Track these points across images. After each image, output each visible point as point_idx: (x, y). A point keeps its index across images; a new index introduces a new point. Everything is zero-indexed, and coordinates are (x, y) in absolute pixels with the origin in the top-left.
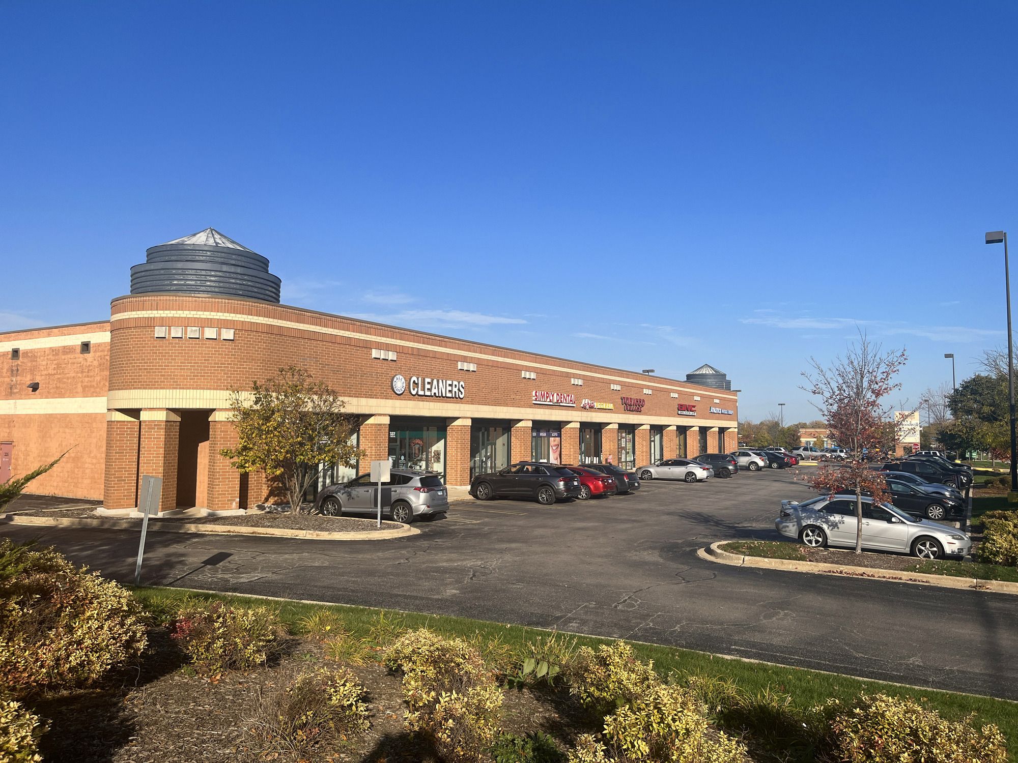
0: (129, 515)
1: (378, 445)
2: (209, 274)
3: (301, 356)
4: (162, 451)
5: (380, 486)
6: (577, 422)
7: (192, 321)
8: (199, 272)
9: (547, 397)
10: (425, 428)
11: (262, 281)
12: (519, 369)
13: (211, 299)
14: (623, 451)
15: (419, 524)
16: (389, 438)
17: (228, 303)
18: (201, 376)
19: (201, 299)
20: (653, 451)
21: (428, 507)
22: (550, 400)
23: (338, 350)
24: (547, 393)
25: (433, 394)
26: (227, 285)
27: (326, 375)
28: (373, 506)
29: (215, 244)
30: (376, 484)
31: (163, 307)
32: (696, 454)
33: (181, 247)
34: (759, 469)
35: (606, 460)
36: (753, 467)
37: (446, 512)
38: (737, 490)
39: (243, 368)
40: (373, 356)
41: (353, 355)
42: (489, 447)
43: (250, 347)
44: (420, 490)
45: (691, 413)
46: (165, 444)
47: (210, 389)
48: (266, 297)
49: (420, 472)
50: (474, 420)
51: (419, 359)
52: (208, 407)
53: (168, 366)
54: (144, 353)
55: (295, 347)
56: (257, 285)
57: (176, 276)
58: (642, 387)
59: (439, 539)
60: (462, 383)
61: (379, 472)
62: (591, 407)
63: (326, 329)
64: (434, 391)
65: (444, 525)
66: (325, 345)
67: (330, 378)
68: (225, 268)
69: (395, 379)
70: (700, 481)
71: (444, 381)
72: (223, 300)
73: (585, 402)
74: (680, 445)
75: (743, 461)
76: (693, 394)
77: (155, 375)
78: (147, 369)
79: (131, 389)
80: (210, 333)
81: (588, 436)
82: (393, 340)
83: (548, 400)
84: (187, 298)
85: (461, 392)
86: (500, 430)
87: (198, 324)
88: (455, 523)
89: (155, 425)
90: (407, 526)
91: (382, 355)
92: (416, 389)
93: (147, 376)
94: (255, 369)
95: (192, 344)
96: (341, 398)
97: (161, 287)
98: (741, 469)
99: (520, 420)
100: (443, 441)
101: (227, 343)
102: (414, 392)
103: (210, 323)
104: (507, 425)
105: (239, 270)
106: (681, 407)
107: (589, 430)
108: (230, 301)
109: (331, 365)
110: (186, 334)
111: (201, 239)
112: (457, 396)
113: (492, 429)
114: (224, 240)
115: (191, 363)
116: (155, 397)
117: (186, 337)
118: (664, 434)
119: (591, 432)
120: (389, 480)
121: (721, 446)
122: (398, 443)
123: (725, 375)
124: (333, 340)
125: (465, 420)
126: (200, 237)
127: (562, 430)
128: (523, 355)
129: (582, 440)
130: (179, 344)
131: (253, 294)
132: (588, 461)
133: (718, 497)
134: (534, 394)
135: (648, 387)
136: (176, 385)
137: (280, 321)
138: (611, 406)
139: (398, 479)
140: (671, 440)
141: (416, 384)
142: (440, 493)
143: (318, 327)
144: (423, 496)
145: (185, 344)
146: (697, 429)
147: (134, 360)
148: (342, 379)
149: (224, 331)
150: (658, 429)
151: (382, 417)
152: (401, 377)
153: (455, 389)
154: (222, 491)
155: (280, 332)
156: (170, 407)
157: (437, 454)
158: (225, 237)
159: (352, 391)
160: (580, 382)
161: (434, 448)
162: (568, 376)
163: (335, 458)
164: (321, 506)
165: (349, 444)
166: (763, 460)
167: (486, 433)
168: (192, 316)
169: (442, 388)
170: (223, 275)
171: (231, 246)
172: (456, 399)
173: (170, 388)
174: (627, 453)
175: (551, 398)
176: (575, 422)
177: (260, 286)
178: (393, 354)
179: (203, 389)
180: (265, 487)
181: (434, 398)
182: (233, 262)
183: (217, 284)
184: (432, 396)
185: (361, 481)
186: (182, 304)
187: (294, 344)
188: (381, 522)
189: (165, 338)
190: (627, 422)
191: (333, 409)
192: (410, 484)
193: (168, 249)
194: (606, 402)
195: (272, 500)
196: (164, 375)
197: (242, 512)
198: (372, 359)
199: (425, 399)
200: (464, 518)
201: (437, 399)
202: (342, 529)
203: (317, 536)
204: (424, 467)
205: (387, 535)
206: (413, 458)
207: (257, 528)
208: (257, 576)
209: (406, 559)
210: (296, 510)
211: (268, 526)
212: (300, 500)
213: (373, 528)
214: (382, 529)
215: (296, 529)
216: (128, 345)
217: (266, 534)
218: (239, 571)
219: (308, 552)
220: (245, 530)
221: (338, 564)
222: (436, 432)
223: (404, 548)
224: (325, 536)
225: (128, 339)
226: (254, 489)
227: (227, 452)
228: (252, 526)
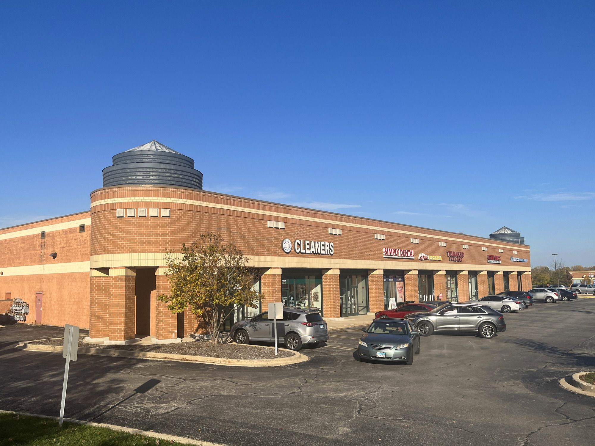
0: (103, 342)
1: (274, 289)
2: (152, 171)
3: (218, 227)
4: (123, 297)
5: (275, 322)
6: (416, 270)
7: (140, 204)
8: (145, 170)
9: (394, 252)
10: (307, 277)
11: (189, 174)
12: (373, 232)
13: (153, 188)
14: (449, 291)
15: (306, 350)
16: (282, 284)
17: (165, 190)
18: (148, 243)
19: (146, 188)
20: (470, 290)
21: (313, 337)
22: (396, 254)
23: (243, 222)
24: (394, 250)
25: (311, 252)
26: (165, 178)
27: (235, 240)
28: (271, 337)
29: (156, 150)
30: (273, 320)
31: (121, 196)
32: (502, 290)
33: (133, 153)
34: (554, 301)
35: (438, 297)
36: (549, 300)
37: (326, 341)
38: (548, 319)
39: (177, 236)
40: (268, 226)
41: (254, 225)
42: (353, 289)
43: (181, 221)
44: (306, 325)
45: (497, 262)
46: (126, 292)
47: (154, 252)
48: (192, 186)
49: (306, 310)
50: (342, 270)
51: (300, 227)
52: (153, 265)
53: (126, 237)
54: (110, 228)
55: (213, 220)
56: (186, 177)
57: (130, 174)
58: (461, 244)
59: (324, 366)
60: (332, 244)
61: (275, 312)
62: (426, 259)
63: (235, 207)
64: (312, 250)
65: (326, 352)
66: (235, 219)
67: (239, 242)
68: (163, 166)
69: (284, 242)
70: (514, 312)
71: (319, 242)
72: (162, 189)
73: (421, 255)
74: (489, 285)
75: (540, 296)
76: (498, 248)
77: (118, 244)
78: (112, 240)
79: (102, 254)
80: (153, 212)
81: (423, 280)
82: (282, 214)
83: (395, 254)
84: (137, 188)
85: (332, 250)
86: (360, 277)
87: (145, 206)
88: (334, 350)
89: (118, 279)
90: (297, 354)
91: (274, 224)
92: (299, 249)
93: (112, 244)
94: (185, 237)
95: (141, 220)
96: (245, 256)
97: (120, 182)
98: (535, 302)
99: (374, 270)
100: (320, 286)
101: (165, 219)
102: (298, 251)
103: (152, 205)
104: (365, 274)
105: (172, 167)
106: (490, 258)
108: (166, 189)
109: (239, 233)
110: (137, 213)
111: (147, 147)
112: (329, 253)
113: (354, 277)
114: (162, 147)
115: (141, 234)
116: (118, 260)
117: (137, 216)
118: (478, 277)
119: (425, 277)
120: (282, 318)
121: (520, 285)
122: (288, 287)
123: (519, 234)
124: (240, 215)
125: (335, 270)
126: (146, 146)
127: (405, 276)
128: (375, 222)
129: (420, 282)
130: (132, 221)
131: (183, 184)
132: (425, 298)
133: (535, 325)
134: (384, 250)
135: (466, 244)
136: (132, 251)
137: (202, 202)
138: (440, 258)
139: (289, 316)
140: (484, 282)
141: (299, 245)
142: (322, 327)
143: (229, 206)
144: (309, 329)
145: (136, 220)
146: (502, 273)
147: (104, 234)
148: (247, 243)
149: (162, 210)
150: (473, 274)
151: (276, 270)
152: (288, 240)
153: (327, 248)
154: (165, 325)
155: (202, 210)
156: (128, 266)
157: (316, 295)
158: (163, 146)
159: (255, 251)
160: (417, 241)
161: (314, 291)
162: (408, 237)
163: (242, 300)
164: (234, 336)
165: (252, 290)
166: (557, 295)
167: (350, 279)
168: (140, 201)
169: (318, 247)
170: (161, 171)
171: (166, 151)
172: (327, 255)
173: (127, 253)
174: (452, 291)
175: (397, 253)
176: (414, 270)
177: (187, 178)
178: (282, 223)
179: (150, 252)
180: (195, 321)
181: (313, 254)
182: (169, 162)
183: (157, 178)
184: (311, 254)
185: (262, 317)
186: (134, 192)
187: (213, 218)
188: (278, 350)
189: (123, 217)
190: (452, 269)
191: (239, 264)
192: (299, 319)
193: (125, 155)
194: (436, 255)
195: (200, 331)
196: (123, 244)
197: (179, 340)
198: (267, 228)
199: (306, 255)
200: (341, 345)
201: (314, 256)
202: (248, 356)
203: (229, 362)
204: (307, 304)
205: (283, 362)
206: (299, 298)
207: (186, 356)
208: (174, 406)
209: (299, 388)
210: (214, 341)
211: (194, 354)
212: (217, 333)
213: (272, 356)
214: (278, 356)
215: (214, 357)
216: (100, 223)
217: (192, 360)
218: (161, 400)
219: (220, 379)
220: (177, 357)
221: (243, 393)
222: (315, 279)
223: (297, 375)
224: (235, 363)
225: (100, 219)
226: (188, 323)
227: (163, 297)
228: (182, 354)
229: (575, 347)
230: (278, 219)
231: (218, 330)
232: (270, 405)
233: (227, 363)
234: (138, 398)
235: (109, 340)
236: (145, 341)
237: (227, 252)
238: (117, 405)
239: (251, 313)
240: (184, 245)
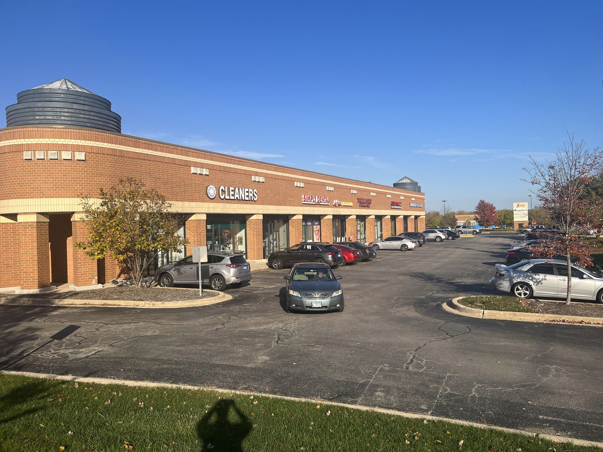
0: (14, 292)
1: (199, 234)
2: (63, 111)
3: (139, 172)
4: (35, 244)
5: (200, 265)
6: (331, 215)
7: (51, 146)
8: (55, 110)
9: (312, 199)
10: (231, 222)
11: (105, 116)
12: (293, 180)
13: (65, 130)
14: (359, 233)
15: (231, 290)
16: (207, 229)
17: (79, 132)
18: (61, 188)
19: (57, 129)
20: (376, 232)
21: (237, 278)
22: (314, 201)
23: (166, 167)
24: (312, 196)
26: (78, 119)
27: (158, 186)
28: (196, 279)
29: (67, 89)
30: (198, 263)
31: (28, 136)
32: (402, 232)
33: (40, 91)
34: (442, 240)
35: (349, 238)
36: (438, 240)
37: (250, 281)
38: (437, 255)
39: (95, 181)
40: (192, 172)
41: (178, 171)
42: (275, 233)
43: (98, 165)
44: (230, 267)
45: (399, 207)
46: (38, 239)
47: (69, 197)
48: (110, 129)
49: (230, 253)
50: (264, 215)
51: (224, 174)
52: (68, 211)
53: (35, 181)
54: (17, 172)
55: (133, 165)
56: (102, 120)
57: (38, 113)
58: (370, 191)
59: (246, 303)
60: (255, 190)
61: (199, 255)
62: (339, 205)
63: (157, 152)
64: (236, 196)
65: (249, 291)
66: (157, 164)
67: (162, 188)
68: (75, 106)
69: (209, 188)
70: (410, 250)
71: (243, 189)
72: (75, 130)
73: (335, 201)
74: (392, 227)
75: (432, 236)
76: (400, 195)
77: (26, 188)
78: (19, 184)
79: (9, 199)
80: (66, 155)
81: (337, 224)
82: (205, 160)
83: (312, 201)
84: (47, 129)
85: (255, 197)
86: (281, 222)
87: (56, 148)
88: (257, 289)
89: (28, 225)
90: (222, 294)
91: (198, 171)
92: (224, 195)
93: (20, 188)
94: (103, 182)
95: (53, 164)
96: (168, 202)
97: (27, 121)
98: (427, 241)
99: (294, 215)
100: (244, 230)
101: (80, 163)
102: (222, 197)
103: (65, 148)
104: (286, 218)
105: (86, 108)
106: (393, 204)
107: (338, 220)
108: (80, 131)
109: (162, 178)
110: (47, 156)
112: (252, 200)
113: (276, 221)
114: (74, 86)
115: (53, 178)
116: (27, 205)
117: (47, 159)
118: (383, 221)
119: (339, 221)
120: (207, 261)
121: (416, 228)
122: (213, 232)
123: (417, 183)
124: (162, 160)
125: (258, 215)
127: (321, 220)
128: (295, 171)
129: (334, 226)
130: (42, 164)
131: (99, 126)
132: (338, 240)
133: (427, 260)
134: (303, 197)
135: (373, 191)
136: (42, 195)
137: (121, 146)
138: (351, 204)
139: (213, 259)
140: (387, 225)
141: (224, 191)
142: (245, 268)
143: (150, 151)
144: (232, 270)
145: (47, 164)
146: (402, 217)
147: (9, 177)
148: (170, 189)
149: (77, 153)
150: (379, 218)
151: (201, 215)
152: (213, 187)
153: (251, 195)
154: (84, 272)
156: (39, 211)
157: (240, 239)
158: (75, 84)
159: (178, 197)
160: (332, 189)
161: (238, 235)
162: (325, 185)
163: (165, 245)
164: (158, 280)
165: (176, 235)
166: (444, 235)
167: (272, 224)
168: (50, 142)
169: (242, 194)
170: (74, 112)
171: (79, 90)
172: (251, 201)
173: (38, 197)
174: (361, 234)
175: (314, 200)
176: (330, 215)
177: (104, 120)
178: (206, 170)
179: (64, 197)
180: (117, 267)
181: (237, 201)
182: (82, 102)
183: (70, 119)
184: (235, 200)
185: (187, 261)
186: (43, 133)
187: (133, 163)
188: (202, 291)
189: (31, 159)
190: (361, 214)
191: (162, 209)
192: (223, 262)
194: (348, 202)
195: (123, 276)
196: (33, 188)
197: (100, 286)
198: (191, 174)
199: (231, 202)
200: (263, 284)
201: (239, 202)
202: (173, 298)
203: (153, 305)
204: (232, 248)
205: (207, 302)
206: (223, 242)
207: (107, 301)
208: (95, 350)
209: (223, 324)
210: (138, 285)
211: (116, 299)
212: (141, 277)
213: (197, 297)
214: (203, 297)
215: (138, 300)
216: (5, 166)
217: (114, 305)
218: (80, 345)
219: (144, 321)
220: (97, 302)
221: (167, 332)
222: (239, 224)
223: (221, 313)
224: (159, 305)
225: (5, 161)
226: (110, 269)
227: (80, 244)
228: (104, 299)
229: (456, 277)
230: (202, 166)
231: (141, 275)
232: (194, 341)
233: (152, 305)
234: (55, 345)
235: (21, 289)
236: (62, 289)
237: (149, 198)
238: (31, 353)
239: (176, 258)
240: (102, 190)
